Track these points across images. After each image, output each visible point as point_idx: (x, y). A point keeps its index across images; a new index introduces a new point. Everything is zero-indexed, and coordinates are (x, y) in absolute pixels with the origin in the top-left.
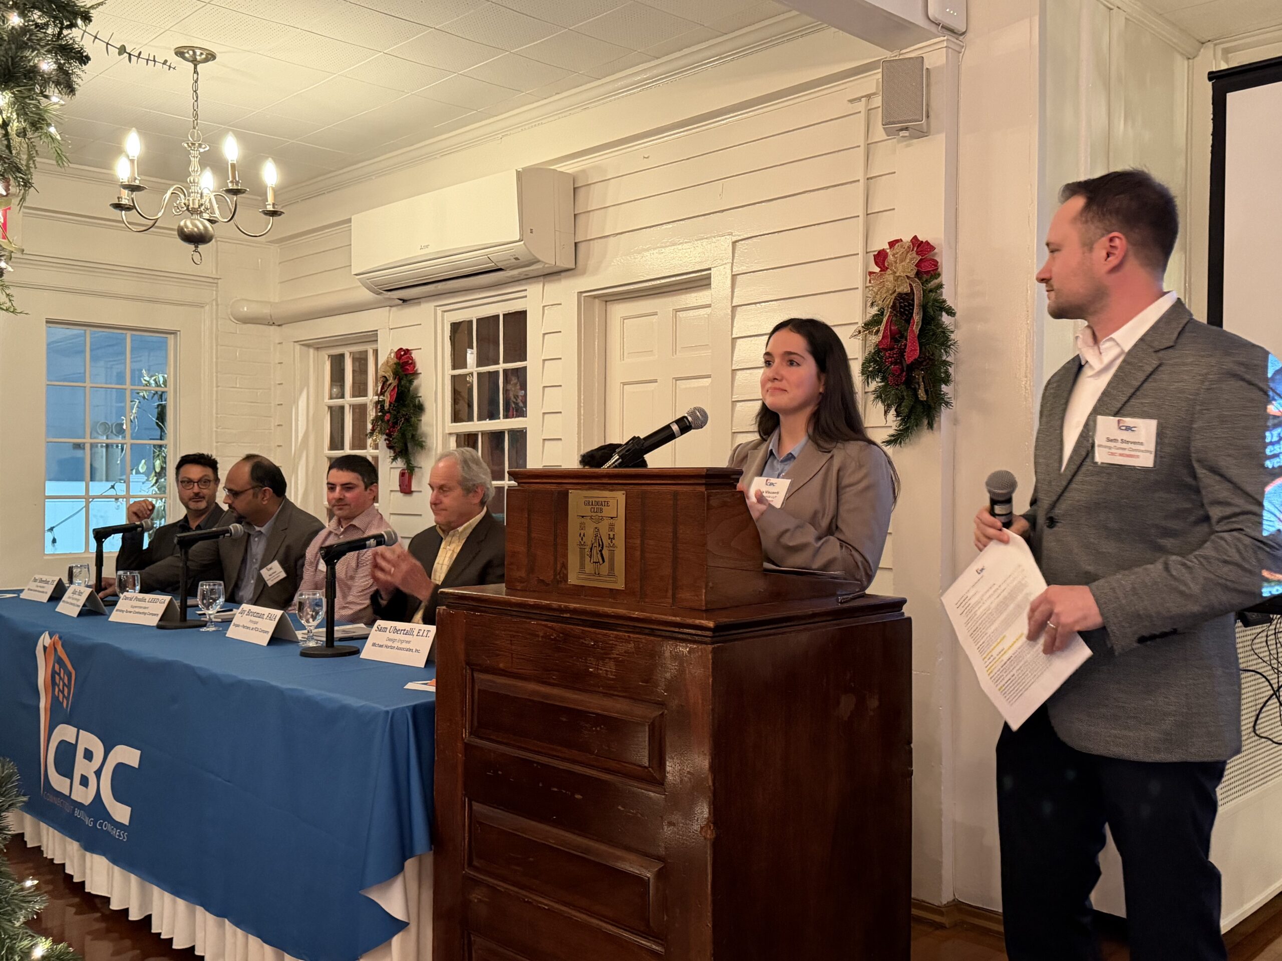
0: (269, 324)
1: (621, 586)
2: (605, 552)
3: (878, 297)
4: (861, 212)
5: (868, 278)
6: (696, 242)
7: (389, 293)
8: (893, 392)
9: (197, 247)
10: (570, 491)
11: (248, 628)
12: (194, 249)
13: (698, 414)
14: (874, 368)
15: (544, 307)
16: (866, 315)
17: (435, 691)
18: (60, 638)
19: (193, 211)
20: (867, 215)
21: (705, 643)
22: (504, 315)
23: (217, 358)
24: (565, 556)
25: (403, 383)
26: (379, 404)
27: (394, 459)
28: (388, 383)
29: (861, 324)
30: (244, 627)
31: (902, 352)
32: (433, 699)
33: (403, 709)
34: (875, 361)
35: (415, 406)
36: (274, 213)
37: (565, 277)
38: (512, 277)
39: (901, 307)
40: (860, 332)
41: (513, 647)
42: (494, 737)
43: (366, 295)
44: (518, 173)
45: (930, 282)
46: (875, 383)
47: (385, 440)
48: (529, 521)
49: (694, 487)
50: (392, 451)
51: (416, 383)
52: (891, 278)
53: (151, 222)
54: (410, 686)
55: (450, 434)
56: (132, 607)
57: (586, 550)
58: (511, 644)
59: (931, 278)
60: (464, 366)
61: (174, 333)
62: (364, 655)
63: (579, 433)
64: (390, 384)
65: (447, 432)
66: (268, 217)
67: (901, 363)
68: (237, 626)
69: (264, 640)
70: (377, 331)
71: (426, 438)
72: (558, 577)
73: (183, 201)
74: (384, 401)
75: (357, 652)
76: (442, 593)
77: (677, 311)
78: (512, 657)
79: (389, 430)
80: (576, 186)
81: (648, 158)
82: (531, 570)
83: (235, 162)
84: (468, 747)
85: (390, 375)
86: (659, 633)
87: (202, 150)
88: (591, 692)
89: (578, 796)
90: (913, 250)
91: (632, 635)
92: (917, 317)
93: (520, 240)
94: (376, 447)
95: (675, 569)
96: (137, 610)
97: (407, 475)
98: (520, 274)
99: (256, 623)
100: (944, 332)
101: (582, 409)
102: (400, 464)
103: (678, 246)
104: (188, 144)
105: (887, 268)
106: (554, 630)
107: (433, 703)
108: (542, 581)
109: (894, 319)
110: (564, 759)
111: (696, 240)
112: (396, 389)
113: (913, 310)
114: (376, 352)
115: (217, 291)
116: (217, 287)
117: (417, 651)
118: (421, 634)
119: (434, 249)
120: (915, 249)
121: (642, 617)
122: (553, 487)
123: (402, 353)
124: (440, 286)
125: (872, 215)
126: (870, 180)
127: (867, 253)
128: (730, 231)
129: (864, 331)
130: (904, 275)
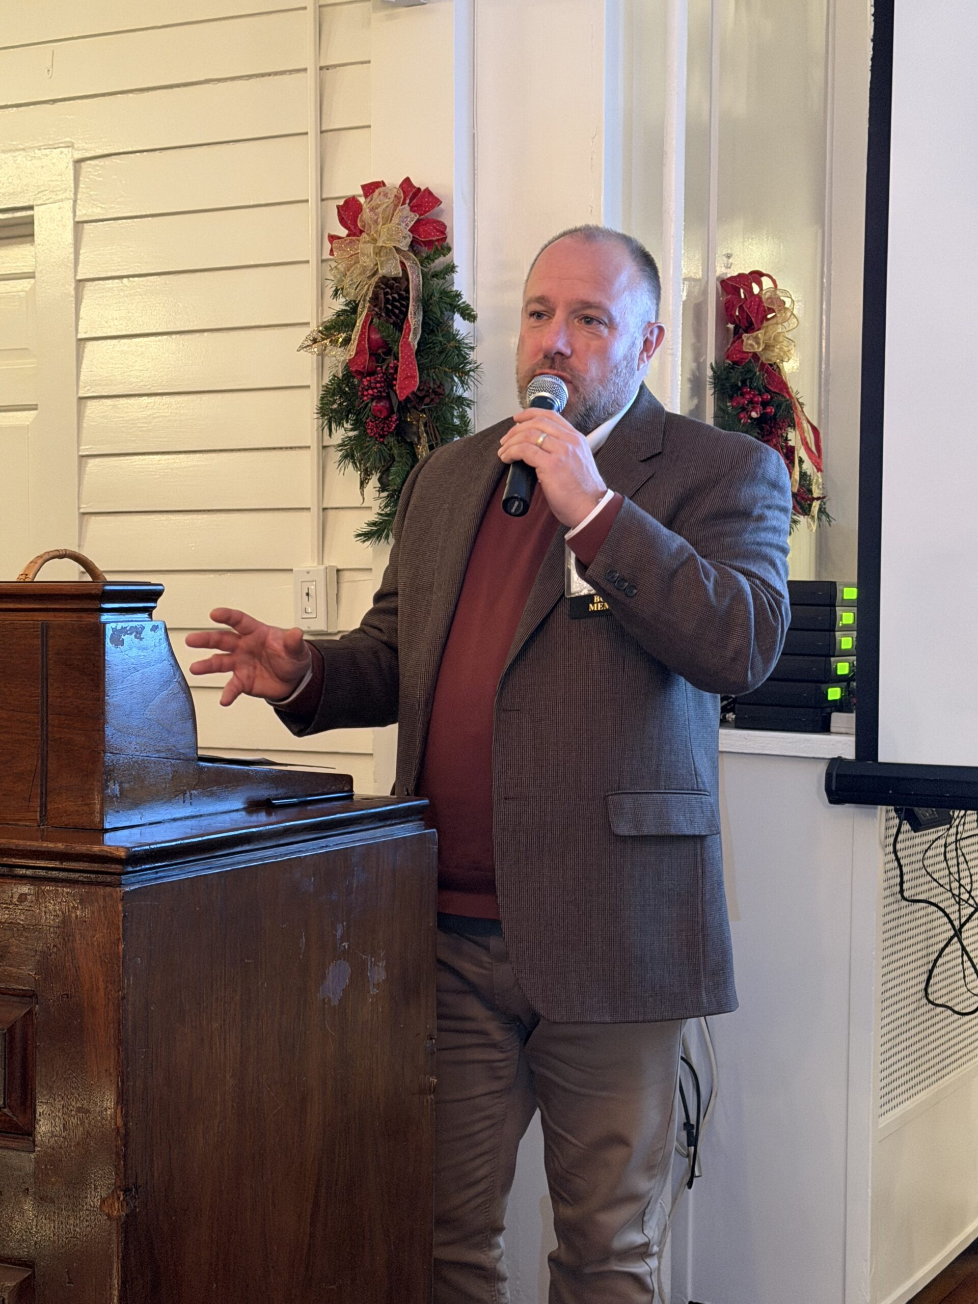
3: (347, 281)
4: (310, 126)
5: (327, 246)
8: (375, 449)
14: (340, 404)
16: (324, 311)
20: (322, 132)
21: (110, 885)
29: (316, 326)
31: (389, 382)
34: (343, 393)
39: (387, 300)
40: (315, 341)
45: (433, 261)
46: (341, 431)
49: (78, 615)
52: (370, 249)
59: (435, 252)
67: (388, 398)
90: (404, 203)
92: (414, 319)
100: (458, 348)
105: (361, 232)
109: (376, 320)
113: (407, 307)
120: (408, 201)
125: (330, 133)
126: (325, 71)
127: (322, 200)
128: (68, 139)
129: (323, 339)
130: (390, 245)
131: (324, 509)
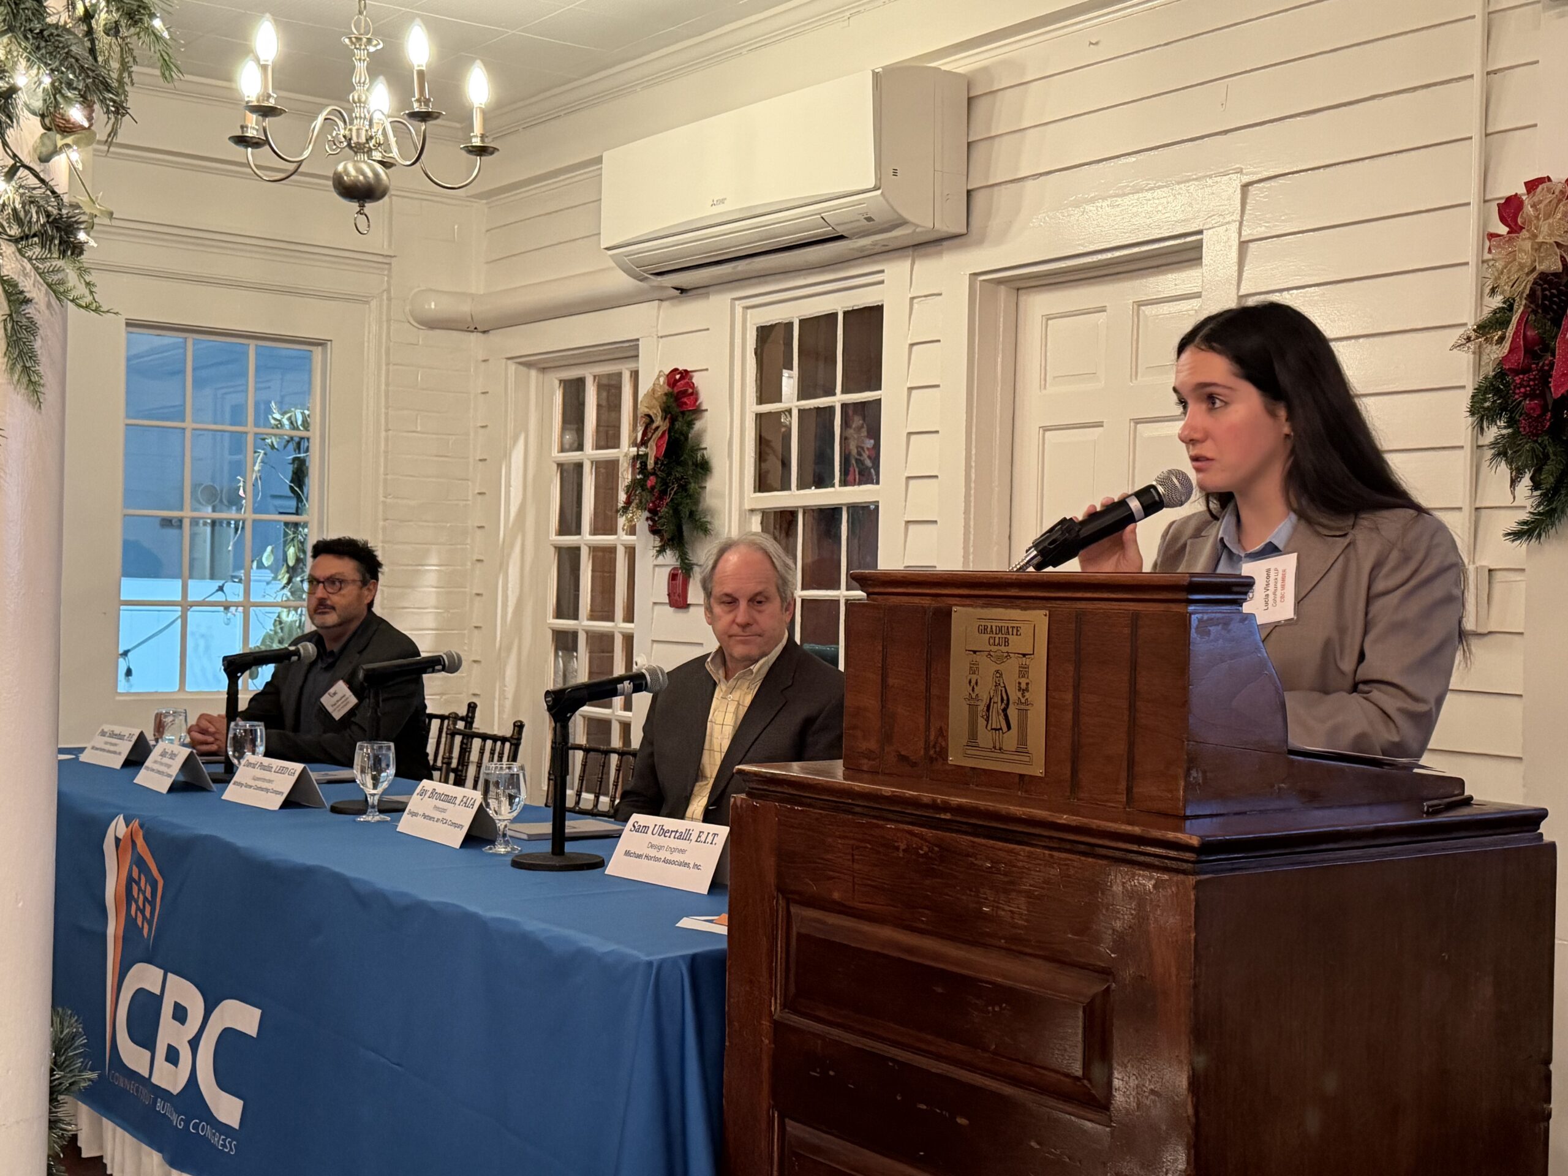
0: (468, 330)
1: (1038, 770)
2: (1012, 712)
3: (1504, 278)
4: (1475, 132)
5: (1487, 244)
6: (1177, 187)
7: (659, 279)
8: (1527, 447)
9: (362, 206)
10: (954, 609)
11: (431, 818)
12: (358, 209)
13: (1175, 480)
14: (1494, 402)
15: (912, 299)
16: (1481, 311)
17: (726, 933)
18: (141, 826)
19: (358, 148)
20: (1487, 135)
21: (1184, 872)
22: (845, 313)
23: (387, 385)
24: (944, 716)
25: (677, 425)
26: (639, 461)
27: (661, 551)
28: (654, 426)
29: (1471, 324)
30: (425, 816)
31: (1545, 377)
32: (724, 945)
33: (674, 961)
34: (1497, 391)
35: (696, 464)
36: (482, 151)
37: (949, 249)
38: (861, 249)
39: (1544, 297)
40: (1469, 339)
41: (856, 866)
42: (821, 1014)
43: (620, 281)
44: (875, 75)
46: (1494, 429)
47: (647, 519)
48: (884, 660)
49: (1166, 605)
50: (658, 538)
51: (698, 425)
52: (1528, 245)
53: (292, 167)
54: (686, 923)
55: (752, 511)
56: (255, 779)
57: (980, 708)
58: (853, 861)
60: (779, 399)
61: (321, 343)
62: (610, 870)
63: (967, 512)
64: (657, 428)
65: (747, 507)
66: (473, 157)
67: (1543, 396)
68: (414, 814)
69: (455, 839)
70: (638, 340)
71: (712, 517)
72: (932, 752)
73: (342, 132)
74: (646, 455)
75: (600, 864)
76: (740, 772)
77: (1140, 304)
78: (854, 884)
79: (653, 502)
80: (972, 94)
81: (1097, 43)
82: (887, 738)
83: (424, 68)
84: (777, 1026)
85: (657, 414)
86: (1104, 852)
87: (372, 49)
88: (985, 946)
89: (962, 1121)
91: (1056, 854)
93: (876, 188)
94: (632, 531)
95: (1131, 745)
96: (260, 784)
97: (680, 578)
98: (874, 244)
99: (444, 811)
101: (973, 470)
102: (670, 559)
103: (1145, 194)
104: (350, 38)
105: (1522, 228)
106: (926, 840)
107: (722, 952)
108: (903, 758)
109: (1532, 317)
110: (938, 1057)
111: (1179, 183)
112: (667, 436)
114: (635, 375)
115: (389, 276)
116: (390, 270)
117: (696, 866)
118: (703, 838)
119: (731, 206)
121: (1074, 824)
122: (926, 602)
123: (678, 377)
124: (742, 265)
125: (1496, 135)
126: (1492, 75)
127: (1485, 201)
128: (1238, 166)
129: (1477, 338)
130: (1552, 241)
131: (1477, 509)
